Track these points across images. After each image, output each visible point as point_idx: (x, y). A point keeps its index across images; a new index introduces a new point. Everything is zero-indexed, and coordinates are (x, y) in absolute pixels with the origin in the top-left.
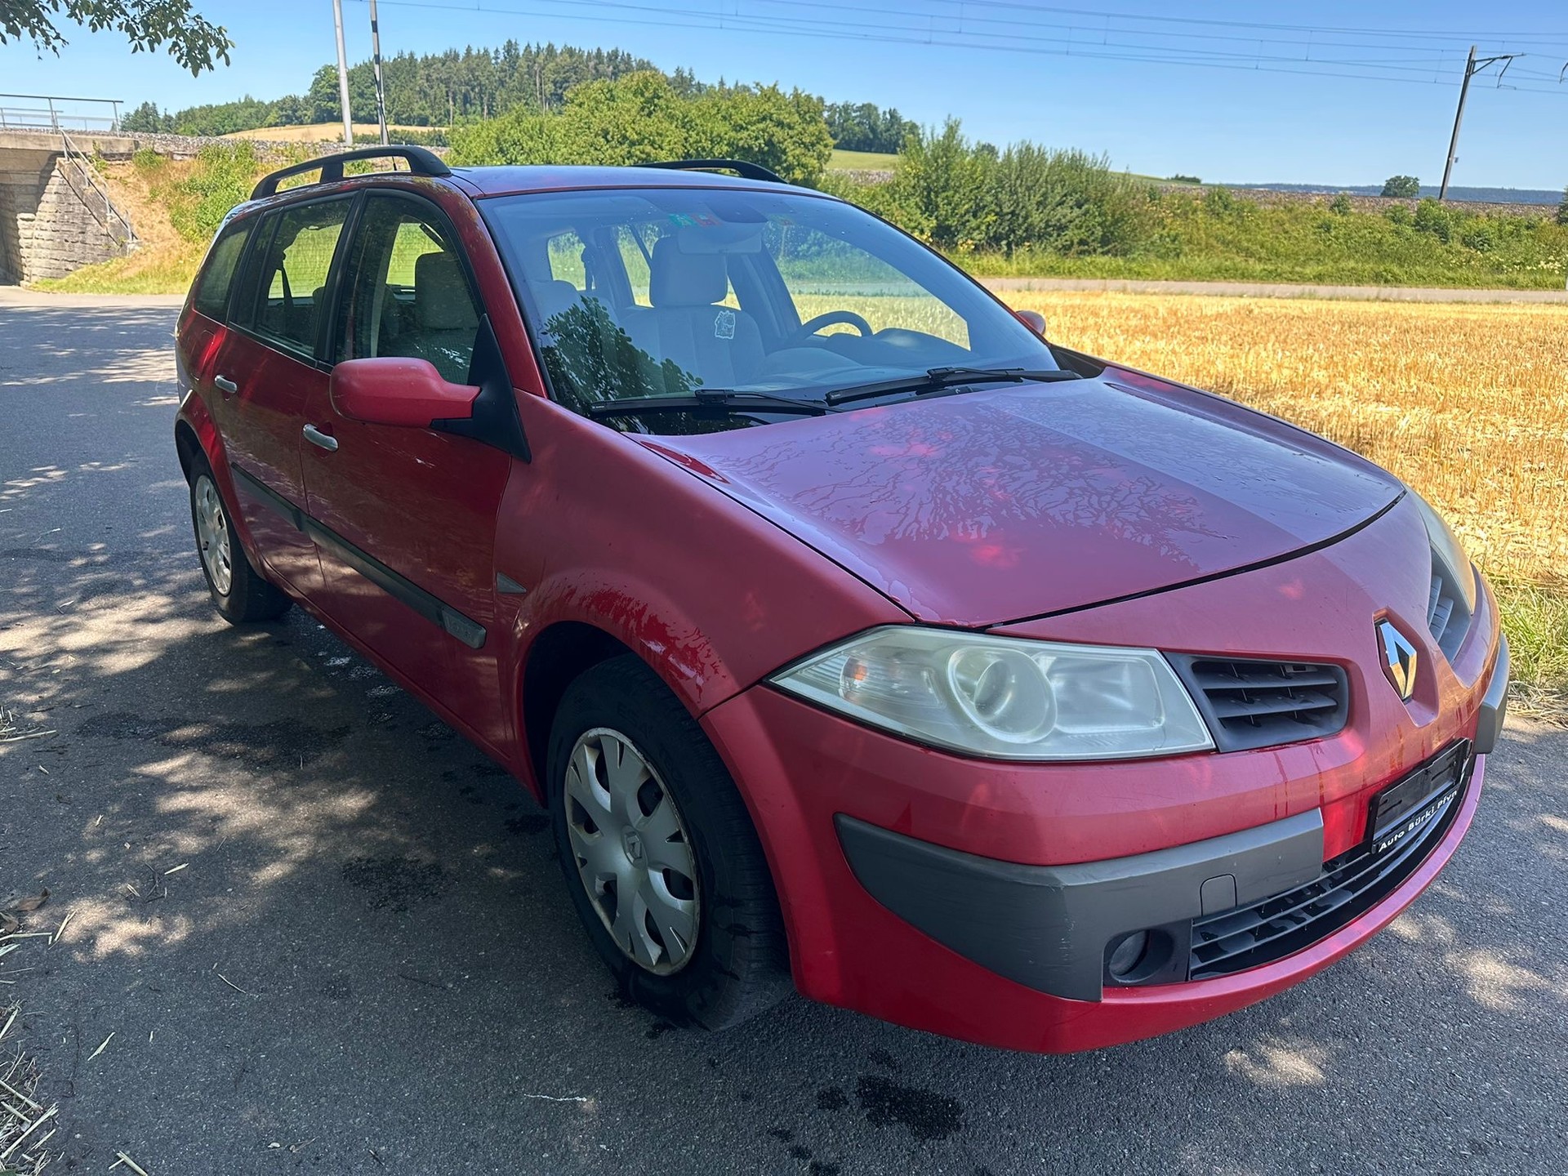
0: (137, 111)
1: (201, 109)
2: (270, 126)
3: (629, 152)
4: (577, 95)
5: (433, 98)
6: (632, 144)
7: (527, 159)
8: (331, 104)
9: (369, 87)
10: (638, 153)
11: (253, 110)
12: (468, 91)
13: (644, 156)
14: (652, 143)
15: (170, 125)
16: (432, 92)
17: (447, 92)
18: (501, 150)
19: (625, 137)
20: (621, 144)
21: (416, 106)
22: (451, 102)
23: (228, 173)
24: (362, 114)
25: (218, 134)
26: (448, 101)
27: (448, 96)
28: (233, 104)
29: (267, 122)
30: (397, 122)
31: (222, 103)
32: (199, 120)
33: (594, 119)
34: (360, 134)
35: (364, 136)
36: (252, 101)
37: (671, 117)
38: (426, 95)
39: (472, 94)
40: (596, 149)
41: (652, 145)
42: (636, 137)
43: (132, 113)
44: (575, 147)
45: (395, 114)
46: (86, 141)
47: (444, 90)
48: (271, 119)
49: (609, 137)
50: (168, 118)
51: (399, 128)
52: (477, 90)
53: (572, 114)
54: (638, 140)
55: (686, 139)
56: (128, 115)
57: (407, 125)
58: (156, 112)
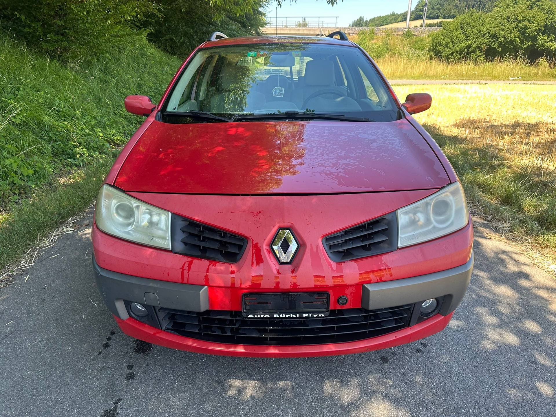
0: (358, 20)
1: (378, 17)
2: (399, 22)
3: (517, 25)
4: (501, 3)
5: (460, 8)
6: (520, 22)
7: (471, 30)
8: (421, 13)
9: (436, 5)
10: (521, 25)
11: (394, 17)
12: (475, 4)
13: (524, 26)
14: (529, 21)
15: (367, 24)
16: (460, 6)
17: (466, 5)
18: (461, 27)
19: (516, 19)
20: (514, 22)
21: (452, 12)
22: (467, 9)
23: (365, 40)
24: (431, 16)
25: (381, 26)
26: (466, 8)
27: (466, 6)
28: (388, 15)
29: (397, 21)
30: (444, 18)
31: (384, 15)
32: (376, 21)
33: (505, 12)
34: (428, 23)
35: (430, 24)
36: (394, 13)
37: (542, 10)
38: (457, 6)
39: (476, 5)
40: (502, 25)
41: (529, 22)
42: (522, 19)
43: (356, 20)
44: (493, 25)
45: (444, 15)
46: (326, 30)
47: (465, 4)
48: (399, 20)
49: (509, 20)
50: (367, 21)
51: (444, 20)
52: (479, 3)
53: (496, 11)
54: (522, 20)
55: (547, 18)
56: (355, 21)
57: (448, 19)
58: (363, 19)
